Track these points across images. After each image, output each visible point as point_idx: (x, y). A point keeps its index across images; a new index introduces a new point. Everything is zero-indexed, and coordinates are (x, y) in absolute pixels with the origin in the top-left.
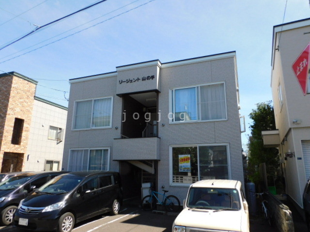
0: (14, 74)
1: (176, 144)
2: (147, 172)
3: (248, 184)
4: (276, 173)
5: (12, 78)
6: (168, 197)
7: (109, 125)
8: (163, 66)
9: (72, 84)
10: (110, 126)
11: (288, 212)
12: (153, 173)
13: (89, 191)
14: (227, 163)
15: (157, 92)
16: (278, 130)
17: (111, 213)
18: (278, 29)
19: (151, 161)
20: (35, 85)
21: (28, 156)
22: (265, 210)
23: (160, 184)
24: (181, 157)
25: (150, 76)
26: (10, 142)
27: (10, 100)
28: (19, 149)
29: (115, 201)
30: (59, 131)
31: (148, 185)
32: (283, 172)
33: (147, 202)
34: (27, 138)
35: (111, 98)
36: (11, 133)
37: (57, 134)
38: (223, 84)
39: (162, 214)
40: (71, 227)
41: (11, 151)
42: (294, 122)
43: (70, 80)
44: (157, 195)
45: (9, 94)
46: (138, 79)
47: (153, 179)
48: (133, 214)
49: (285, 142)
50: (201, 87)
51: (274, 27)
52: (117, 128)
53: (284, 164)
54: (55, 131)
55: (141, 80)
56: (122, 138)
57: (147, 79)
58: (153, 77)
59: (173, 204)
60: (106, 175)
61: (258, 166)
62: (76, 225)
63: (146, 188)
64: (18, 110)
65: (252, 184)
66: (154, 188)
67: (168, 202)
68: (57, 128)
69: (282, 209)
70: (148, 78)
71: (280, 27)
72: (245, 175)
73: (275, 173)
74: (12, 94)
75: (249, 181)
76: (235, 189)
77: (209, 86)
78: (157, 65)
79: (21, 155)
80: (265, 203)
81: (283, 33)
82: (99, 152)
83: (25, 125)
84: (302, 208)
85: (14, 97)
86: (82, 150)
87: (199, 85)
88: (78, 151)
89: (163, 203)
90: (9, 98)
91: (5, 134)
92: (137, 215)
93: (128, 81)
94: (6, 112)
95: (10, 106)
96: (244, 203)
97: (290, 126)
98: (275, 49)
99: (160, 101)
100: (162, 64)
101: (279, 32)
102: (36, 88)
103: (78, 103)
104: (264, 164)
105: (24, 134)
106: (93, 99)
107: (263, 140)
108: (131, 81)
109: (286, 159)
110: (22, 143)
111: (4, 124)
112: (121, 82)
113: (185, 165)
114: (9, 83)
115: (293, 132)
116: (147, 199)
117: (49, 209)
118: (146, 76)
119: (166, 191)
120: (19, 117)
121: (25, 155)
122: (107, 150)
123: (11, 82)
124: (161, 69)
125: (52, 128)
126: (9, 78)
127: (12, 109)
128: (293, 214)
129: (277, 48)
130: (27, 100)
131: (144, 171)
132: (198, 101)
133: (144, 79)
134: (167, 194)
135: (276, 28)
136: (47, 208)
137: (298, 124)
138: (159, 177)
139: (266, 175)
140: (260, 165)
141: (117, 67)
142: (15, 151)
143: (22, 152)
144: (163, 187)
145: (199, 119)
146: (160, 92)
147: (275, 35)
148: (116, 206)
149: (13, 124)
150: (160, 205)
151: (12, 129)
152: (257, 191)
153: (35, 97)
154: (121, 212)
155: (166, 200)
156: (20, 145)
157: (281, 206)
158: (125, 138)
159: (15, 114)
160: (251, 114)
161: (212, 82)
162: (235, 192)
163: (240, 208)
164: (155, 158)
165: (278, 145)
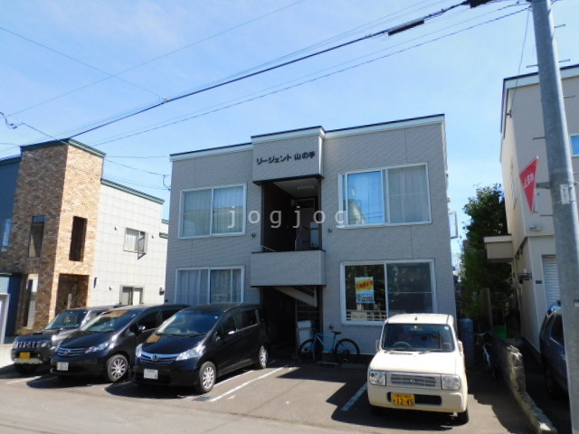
0: (70, 142)
1: (351, 261)
2: (305, 304)
3: (462, 320)
4: (507, 305)
5: (66, 150)
6: (340, 342)
7: (240, 230)
8: (328, 135)
9: (174, 162)
10: (243, 232)
11: (518, 355)
12: (315, 305)
13: (232, 332)
14: (430, 289)
15: (319, 178)
16: (510, 235)
17: (257, 366)
18: (510, 84)
19: (312, 287)
20: (101, 160)
21: (95, 279)
22: (488, 356)
23: (326, 323)
24: (358, 280)
25: (308, 151)
26: (68, 257)
27: (65, 186)
28: (82, 269)
29: (262, 348)
30: (140, 237)
31: (308, 324)
32: (517, 304)
33: (306, 349)
34: (92, 250)
35: (242, 187)
36: (69, 241)
37: (138, 241)
38: (425, 166)
39: (333, 366)
40: (212, 381)
41: (70, 272)
42: (531, 229)
43: (171, 155)
44: (322, 337)
45: (63, 176)
46: (288, 157)
47: (316, 316)
48: (290, 367)
49: (520, 256)
50: (389, 170)
51: (505, 80)
52: (253, 236)
53: (520, 289)
54: (134, 237)
55: (293, 158)
56: (264, 251)
57: (304, 157)
58: (312, 154)
59: (348, 352)
60: (249, 309)
61: (479, 293)
62: (218, 380)
63: (304, 329)
64: (77, 202)
65: (468, 320)
66: (317, 327)
67: (341, 348)
68: (138, 231)
69: (510, 351)
70: (305, 155)
71: (515, 81)
72: (458, 308)
73: (504, 304)
74: (68, 175)
75: (464, 317)
76: (447, 325)
77: (402, 168)
78: (318, 135)
79: (84, 278)
80: (487, 347)
81: (518, 91)
82: (226, 274)
83: (89, 228)
84: (539, 351)
85: (71, 181)
86: (198, 271)
87: (386, 168)
88: (189, 271)
89: (332, 350)
90: (63, 183)
91: (60, 244)
92: (295, 368)
93: (271, 160)
94: (60, 207)
95: (65, 197)
96: (458, 343)
97: (525, 234)
98: (507, 114)
99: (323, 192)
100: (325, 132)
101: (512, 88)
102: (103, 164)
103: (186, 194)
104: (488, 289)
105: (87, 243)
106: (212, 188)
107: (486, 251)
108: (277, 161)
109: (521, 282)
110: (85, 259)
111: (58, 228)
112: (260, 162)
113: (366, 292)
114: (62, 158)
115: (530, 242)
116: (308, 345)
117: (184, 356)
118: (301, 152)
119: (337, 333)
120: (80, 215)
121: (90, 278)
122: (240, 270)
123: (66, 157)
124: (324, 140)
125: (129, 231)
126: (62, 149)
127: (69, 202)
128: (524, 358)
129: (508, 112)
130: (90, 186)
131: (299, 302)
132: (385, 194)
133: (297, 158)
134: (339, 338)
135: (507, 82)
136: (181, 355)
137: (538, 231)
138: (325, 312)
139: (490, 308)
140: (481, 291)
141: (252, 137)
142: (76, 273)
143: (85, 273)
144: (331, 327)
145: (386, 221)
146: (323, 178)
147: (506, 92)
148: (263, 356)
149: (70, 227)
150: (328, 354)
151: (70, 234)
152: (475, 330)
153: (101, 179)
154: (270, 365)
155: (337, 345)
156: (82, 261)
157: (508, 348)
158: (269, 251)
159: (72, 210)
160: (466, 206)
161: (407, 162)
162: (447, 328)
163: (453, 349)
164: (319, 282)
165: (511, 259)
